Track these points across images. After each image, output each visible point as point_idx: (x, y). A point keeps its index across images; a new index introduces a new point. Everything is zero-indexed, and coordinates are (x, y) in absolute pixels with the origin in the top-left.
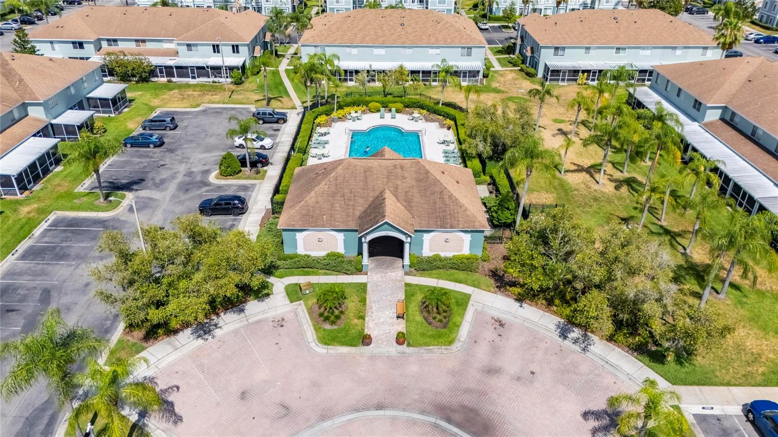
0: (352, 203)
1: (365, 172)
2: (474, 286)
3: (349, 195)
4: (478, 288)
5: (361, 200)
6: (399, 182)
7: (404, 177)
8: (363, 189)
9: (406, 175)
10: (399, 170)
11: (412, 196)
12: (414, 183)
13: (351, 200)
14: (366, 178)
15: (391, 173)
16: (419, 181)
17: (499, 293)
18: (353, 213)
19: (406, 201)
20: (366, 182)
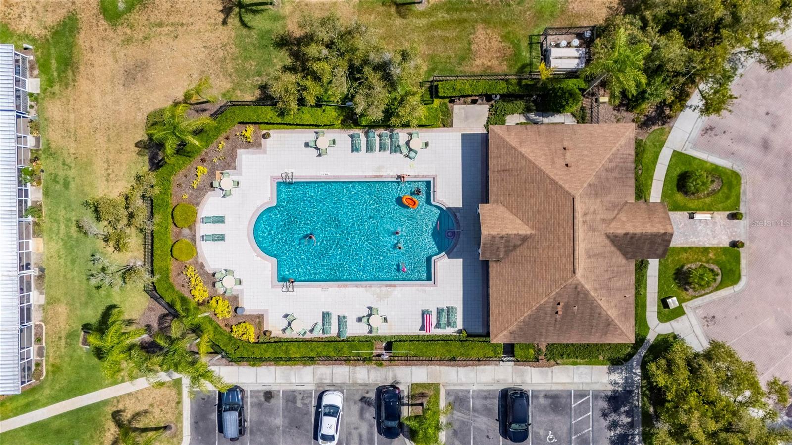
0: (615, 269)
1: (589, 257)
2: (662, 146)
3: (609, 272)
4: (664, 143)
5: (614, 260)
6: (599, 217)
7: (594, 213)
8: (605, 257)
9: (592, 210)
10: (588, 218)
11: (610, 204)
12: (599, 201)
13: (613, 270)
14: (594, 256)
15: (590, 227)
16: (597, 194)
17: (671, 125)
18: (624, 266)
19: (614, 210)
20: (598, 255)
